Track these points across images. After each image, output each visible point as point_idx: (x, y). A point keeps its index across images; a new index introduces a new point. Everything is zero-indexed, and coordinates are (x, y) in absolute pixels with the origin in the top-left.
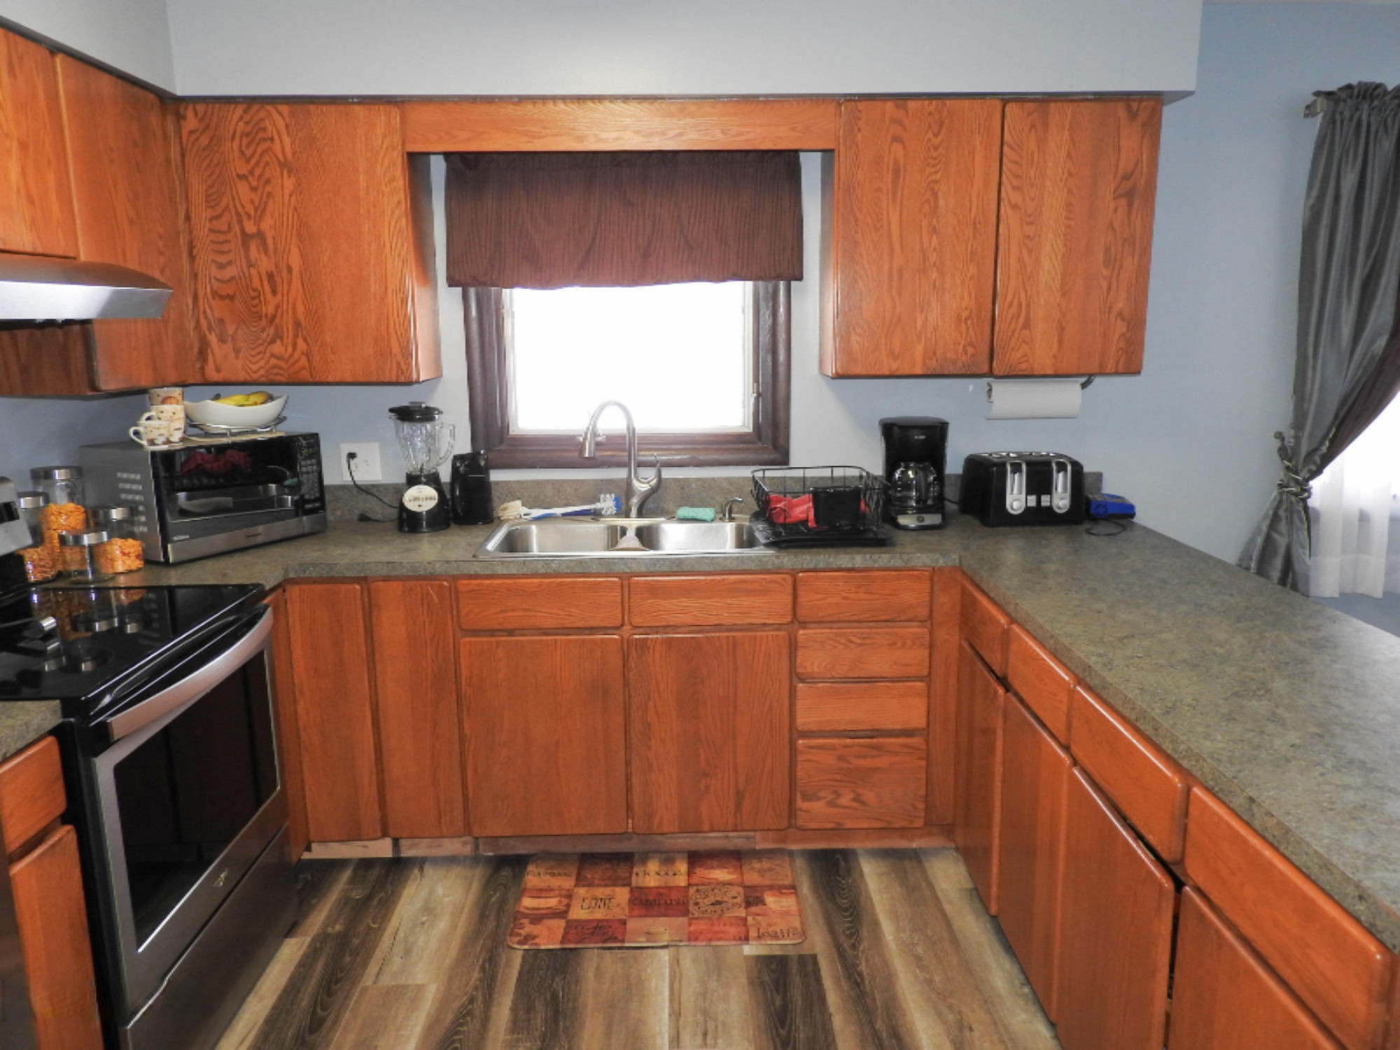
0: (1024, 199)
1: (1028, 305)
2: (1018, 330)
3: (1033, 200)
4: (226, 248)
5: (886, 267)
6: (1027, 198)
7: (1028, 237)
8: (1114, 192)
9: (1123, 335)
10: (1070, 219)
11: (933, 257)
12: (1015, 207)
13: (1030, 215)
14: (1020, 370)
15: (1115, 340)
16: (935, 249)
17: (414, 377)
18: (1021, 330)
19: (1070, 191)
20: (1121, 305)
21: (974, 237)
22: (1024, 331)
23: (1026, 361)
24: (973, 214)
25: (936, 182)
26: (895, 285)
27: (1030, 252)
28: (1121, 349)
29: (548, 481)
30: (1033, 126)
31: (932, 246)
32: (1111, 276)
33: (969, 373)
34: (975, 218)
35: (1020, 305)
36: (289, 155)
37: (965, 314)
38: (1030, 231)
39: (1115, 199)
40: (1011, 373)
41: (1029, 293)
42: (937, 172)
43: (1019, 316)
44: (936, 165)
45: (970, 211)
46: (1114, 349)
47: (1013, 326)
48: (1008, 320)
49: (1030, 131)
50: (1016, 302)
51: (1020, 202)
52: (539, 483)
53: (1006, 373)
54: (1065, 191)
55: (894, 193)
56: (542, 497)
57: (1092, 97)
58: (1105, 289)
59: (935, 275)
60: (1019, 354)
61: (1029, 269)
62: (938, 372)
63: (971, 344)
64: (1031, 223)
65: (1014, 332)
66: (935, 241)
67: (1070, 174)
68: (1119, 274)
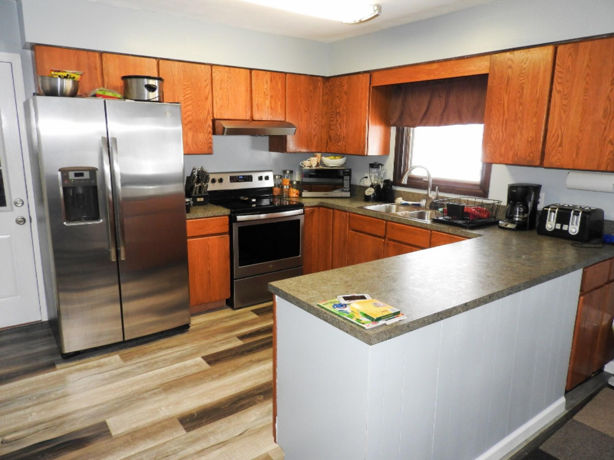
0: (563, 89)
1: (562, 136)
2: (557, 147)
3: (567, 88)
4: (333, 116)
5: (501, 119)
6: (565, 88)
7: (564, 105)
8: (612, 81)
9: (611, 152)
10: (585, 96)
11: (520, 115)
12: (559, 92)
13: (566, 95)
14: (556, 165)
15: (607, 154)
16: (520, 112)
17: (366, 154)
18: (558, 147)
19: (587, 83)
20: (611, 137)
21: (537, 106)
22: (559, 148)
23: (559, 161)
24: (537, 96)
25: (523, 83)
26: (504, 126)
27: (565, 112)
28: (610, 159)
29: (411, 193)
30: (570, 54)
31: (519, 111)
32: (607, 123)
33: (530, 165)
34: (538, 98)
35: (558, 135)
36: (347, 90)
37: (531, 139)
38: (565, 102)
39: (611, 85)
40: (551, 167)
41: (563, 129)
42: (524, 79)
43: (557, 141)
44: (524, 76)
45: (536, 95)
46: (606, 159)
47: (554, 145)
48: (552, 143)
49: (569, 56)
50: (556, 135)
51: (561, 90)
52: (408, 193)
53: (549, 166)
54: (585, 82)
55: (507, 89)
56: (409, 197)
57: (606, 36)
58: (603, 129)
59: (520, 122)
60: (556, 158)
61: (563, 120)
62: (518, 163)
63: (532, 152)
64: (566, 99)
65: (554, 148)
66: (521, 108)
67: (588, 75)
68: (611, 122)
